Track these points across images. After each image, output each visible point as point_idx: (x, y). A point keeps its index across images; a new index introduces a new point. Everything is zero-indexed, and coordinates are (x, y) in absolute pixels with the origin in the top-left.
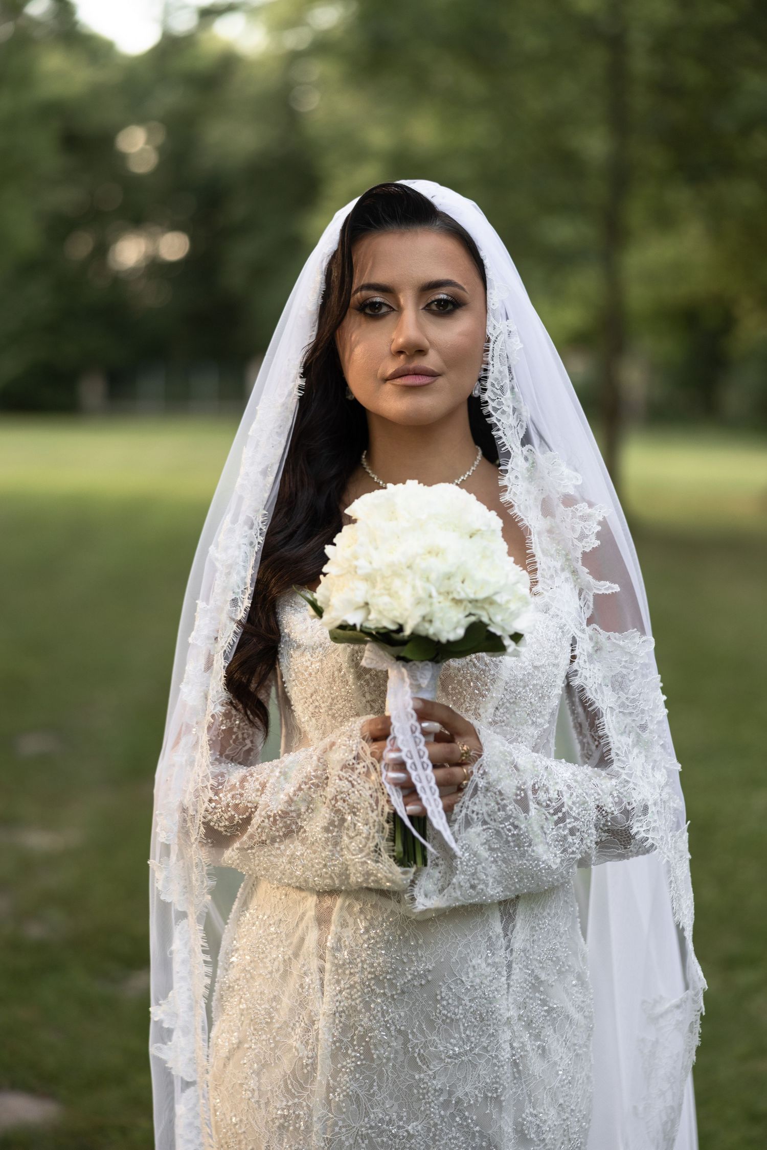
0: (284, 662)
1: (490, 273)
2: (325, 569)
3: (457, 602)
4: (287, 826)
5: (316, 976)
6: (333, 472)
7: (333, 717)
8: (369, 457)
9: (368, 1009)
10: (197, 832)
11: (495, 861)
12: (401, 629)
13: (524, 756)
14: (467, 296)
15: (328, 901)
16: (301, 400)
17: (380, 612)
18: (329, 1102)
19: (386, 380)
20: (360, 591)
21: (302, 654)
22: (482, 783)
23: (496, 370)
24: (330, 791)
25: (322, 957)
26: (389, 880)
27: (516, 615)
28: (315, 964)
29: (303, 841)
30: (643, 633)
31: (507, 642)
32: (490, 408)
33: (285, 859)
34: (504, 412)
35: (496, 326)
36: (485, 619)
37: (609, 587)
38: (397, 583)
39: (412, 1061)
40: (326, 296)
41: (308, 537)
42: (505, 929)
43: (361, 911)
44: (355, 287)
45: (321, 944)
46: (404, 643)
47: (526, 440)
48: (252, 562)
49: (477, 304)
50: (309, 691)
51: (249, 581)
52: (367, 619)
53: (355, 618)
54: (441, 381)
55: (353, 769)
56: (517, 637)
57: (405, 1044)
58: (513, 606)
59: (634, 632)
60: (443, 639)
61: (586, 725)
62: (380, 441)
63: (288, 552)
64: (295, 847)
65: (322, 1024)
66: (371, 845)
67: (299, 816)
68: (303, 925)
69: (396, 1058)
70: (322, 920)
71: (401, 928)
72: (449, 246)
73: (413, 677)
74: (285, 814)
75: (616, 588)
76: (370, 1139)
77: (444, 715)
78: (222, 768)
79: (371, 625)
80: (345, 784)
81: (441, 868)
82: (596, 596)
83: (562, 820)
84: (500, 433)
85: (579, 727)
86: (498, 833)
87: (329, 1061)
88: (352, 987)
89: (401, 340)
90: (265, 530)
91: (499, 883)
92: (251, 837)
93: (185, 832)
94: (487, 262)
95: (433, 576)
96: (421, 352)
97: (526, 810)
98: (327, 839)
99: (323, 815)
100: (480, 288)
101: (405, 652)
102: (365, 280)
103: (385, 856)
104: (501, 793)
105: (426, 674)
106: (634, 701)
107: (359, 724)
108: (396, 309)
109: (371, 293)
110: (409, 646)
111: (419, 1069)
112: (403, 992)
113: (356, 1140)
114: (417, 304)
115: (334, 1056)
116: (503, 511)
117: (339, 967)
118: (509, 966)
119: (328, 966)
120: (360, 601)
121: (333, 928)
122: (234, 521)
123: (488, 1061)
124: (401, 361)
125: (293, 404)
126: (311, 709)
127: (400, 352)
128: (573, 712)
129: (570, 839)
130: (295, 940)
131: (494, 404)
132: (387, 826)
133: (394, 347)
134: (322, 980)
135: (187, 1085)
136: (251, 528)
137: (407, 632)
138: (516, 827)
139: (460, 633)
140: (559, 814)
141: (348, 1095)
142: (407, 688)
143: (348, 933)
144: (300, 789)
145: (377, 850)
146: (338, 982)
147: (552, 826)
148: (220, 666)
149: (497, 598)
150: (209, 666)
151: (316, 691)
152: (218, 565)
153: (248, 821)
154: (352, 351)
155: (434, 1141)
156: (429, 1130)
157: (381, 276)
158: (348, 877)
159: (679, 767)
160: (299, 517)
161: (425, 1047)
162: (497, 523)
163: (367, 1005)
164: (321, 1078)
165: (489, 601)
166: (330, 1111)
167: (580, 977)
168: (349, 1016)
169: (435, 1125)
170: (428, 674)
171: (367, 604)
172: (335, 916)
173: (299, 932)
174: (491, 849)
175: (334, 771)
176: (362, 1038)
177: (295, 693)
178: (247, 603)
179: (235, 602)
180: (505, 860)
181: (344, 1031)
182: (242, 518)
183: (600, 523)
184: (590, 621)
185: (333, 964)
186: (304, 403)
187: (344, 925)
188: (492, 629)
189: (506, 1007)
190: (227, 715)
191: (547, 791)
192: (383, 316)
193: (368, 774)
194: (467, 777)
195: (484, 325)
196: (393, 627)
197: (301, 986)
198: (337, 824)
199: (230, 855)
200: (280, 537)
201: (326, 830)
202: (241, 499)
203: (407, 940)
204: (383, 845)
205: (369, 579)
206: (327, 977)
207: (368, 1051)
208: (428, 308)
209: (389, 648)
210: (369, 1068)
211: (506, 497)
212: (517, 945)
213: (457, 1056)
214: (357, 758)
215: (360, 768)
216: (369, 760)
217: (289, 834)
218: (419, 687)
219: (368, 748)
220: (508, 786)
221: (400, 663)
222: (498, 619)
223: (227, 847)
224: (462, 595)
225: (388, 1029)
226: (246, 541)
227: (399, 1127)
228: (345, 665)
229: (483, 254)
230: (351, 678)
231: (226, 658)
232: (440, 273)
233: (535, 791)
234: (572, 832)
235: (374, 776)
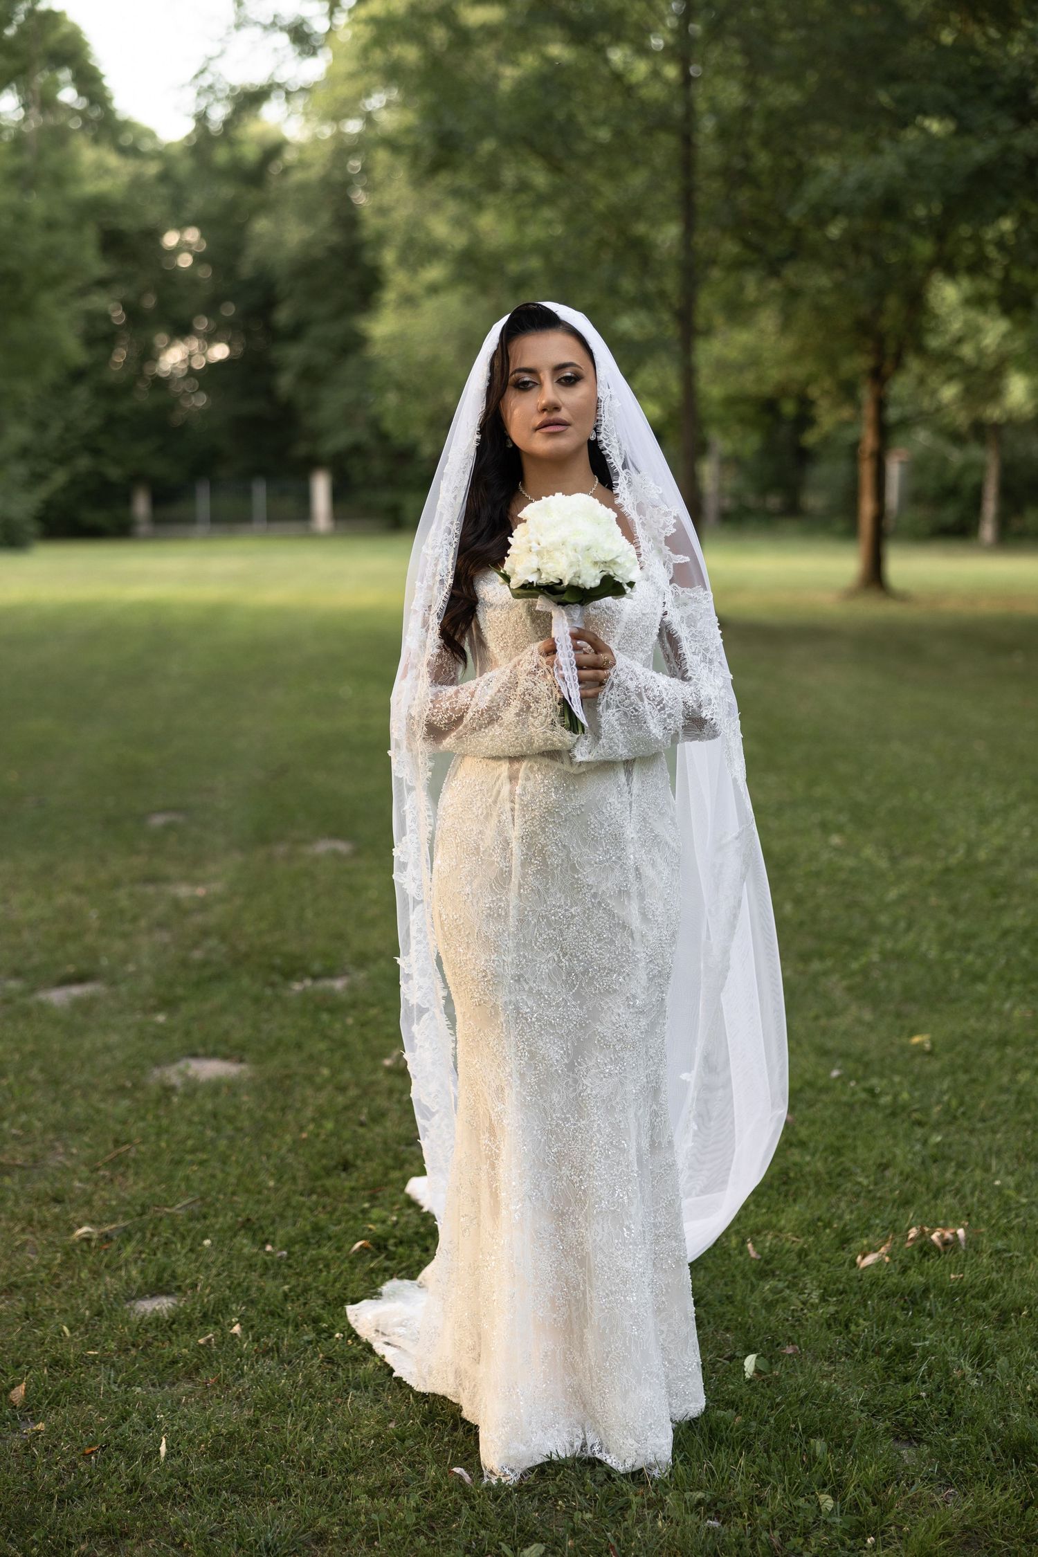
0: (480, 616)
1: (597, 358)
2: (509, 552)
3: (596, 563)
4: (490, 717)
5: (509, 814)
6: (503, 494)
7: (517, 648)
8: (523, 485)
9: (544, 832)
10: (421, 731)
11: (623, 732)
12: (561, 582)
13: (638, 668)
14: (583, 372)
15: (516, 765)
16: (478, 449)
17: (547, 573)
18: (520, 895)
19: (537, 429)
20: (534, 562)
21: (495, 610)
22: (616, 681)
23: (606, 420)
24: (520, 689)
25: (513, 802)
26: (560, 742)
27: (629, 571)
28: (508, 806)
29: (501, 726)
30: (705, 588)
31: (626, 587)
32: (604, 445)
33: (488, 739)
34: (613, 447)
35: (602, 392)
36: (612, 573)
37: (683, 559)
38: (557, 554)
39: (573, 867)
40: (491, 380)
41: (492, 537)
42: (628, 780)
43: (539, 769)
44: (511, 372)
45: (512, 793)
46: (562, 592)
47: (625, 466)
48: (452, 555)
49: (590, 377)
50: (500, 633)
51: (450, 567)
52: (540, 578)
53: (533, 578)
54: (570, 429)
55: (535, 674)
56: (631, 584)
57: (568, 856)
58: (628, 565)
59: (698, 588)
60: (588, 587)
61: (672, 655)
62: (532, 473)
63: (478, 547)
64: (496, 730)
65: (515, 846)
66: (549, 720)
67: (498, 709)
68: (499, 782)
69: (562, 865)
70: (513, 778)
71: (564, 779)
72: (570, 341)
73: (569, 614)
74: (489, 708)
75: (687, 559)
76: (548, 918)
77: (591, 638)
78: (439, 688)
79: (543, 581)
80: (530, 685)
81: (589, 739)
82: (675, 565)
83: (663, 708)
84: (612, 460)
85: (667, 657)
86: (625, 714)
87: (520, 868)
88: (533, 818)
89: (544, 402)
90: (459, 533)
91: (626, 746)
92: (466, 726)
93: (411, 734)
94: (594, 351)
95: (579, 549)
96: (557, 408)
97: (642, 700)
98: (518, 722)
99: (516, 705)
100: (592, 368)
101: (565, 598)
102: (518, 366)
103: (559, 726)
104: (627, 689)
105: (577, 612)
106: (700, 632)
107: (537, 646)
108: (538, 384)
109: (522, 374)
110: (566, 594)
111: (577, 872)
112: (566, 820)
113: (538, 920)
114: (552, 380)
115: (523, 865)
116: (617, 508)
117: (525, 806)
118: (630, 804)
119: (517, 806)
120: (535, 567)
121: (520, 781)
122: (438, 528)
123: (621, 866)
124: (544, 417)
125: (473, 453)
126: (501, 645)
127: (544, 410)
128: (663, 648)
129: (668, 721)
130: (494, 792)
131: (607, 442)
132: (559, 707)
133: (539, 407)
134: (513, 816)
135: (417, 902)
136: (449, 534)
137: (566, 583)
138: (636, 710)
139: (598, 582)
140: (661, 705)
141: (532, 890)
142: (566, 622)
143: (530, 784)
144: (499, 691)
145: (553, 723)
146: (524, 816)
147: (657, 712)
148: (435, 623)
149: (618, 560)
150: (425, 624)
151: (505, 633)
152: (429, 558)
153: (461, 719)
154: (512, 413)
155: (589, 920)
156: (585, 912)
157: (527, 363)
158: (532, 744)
159: (731, 677)
160: (483, 523)
161: (581, 856)
162: (615, 515)
163: (543, 829)
164: (515, 880)
165: (613, 562)
166: (521, 901)
167: (672, 819)
168: (531, 838)
169: (589, 909)
170: (578, 612)
171: (539, 570)
172: (521, 775)
173: (497, 787)
174: (621, 724)
175: (522, 678)
176: (541, 851)
177: (490, 636)
178: (451, 581)
179: (442, 581)
180: (629, 732)
181: (528, 849)
182: (443, 527)
183: (675, 517)
184: (671, 581)
185: (521, 805)
186: (480, 451)
187: (527, 779)
188: (616, 579)
189: (630, 832)
190: (440, 656)
191: (653, 691)
192: (530, 388)
193: (545, 676)
194: (607, 676)
195: (596, 392)
196: (557, 582)
197: (499, 822)
198: (526, 709)
199: (449, 742)
200: (471, 538)
201: (518, 715)
202: (441, 514)
203: (568, 786)
204: (557, 719)
205: (539, 553)
206: (516, 813)
207: (544, 859)
208: (559, 381)
209: (553, 597)
210: (546, 872)
211: (618, 501)
212: (635, 791)
213: (601, 862)
214: (538, 667)
215: (540, 673)
216: (545, 667)
217: (491, 721)
218: (573, 620)
219: (544, 660)
220: (631, 685)
221: (560, 607)
222: (619, 573)
223: (445, 738)
224: (598, 559)
225: (557, 845)
226: (446, 542)
227: (566, 910)
228: (524, 615)
229: (591, 346)
230: (528, 622)
231: (439, 618)
232: (566, 359)
233: (646, 690)
234: (670, 716)
235: (549, 677)
